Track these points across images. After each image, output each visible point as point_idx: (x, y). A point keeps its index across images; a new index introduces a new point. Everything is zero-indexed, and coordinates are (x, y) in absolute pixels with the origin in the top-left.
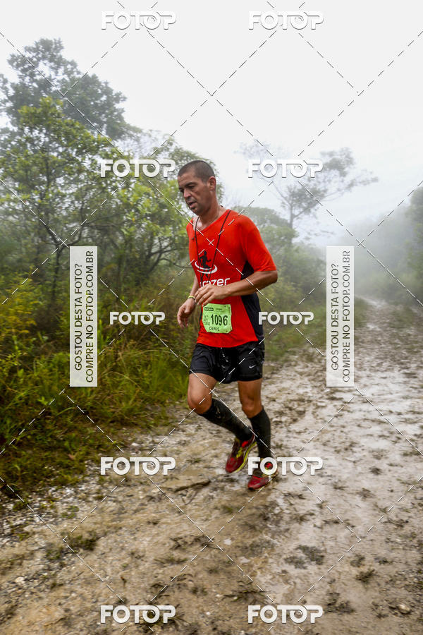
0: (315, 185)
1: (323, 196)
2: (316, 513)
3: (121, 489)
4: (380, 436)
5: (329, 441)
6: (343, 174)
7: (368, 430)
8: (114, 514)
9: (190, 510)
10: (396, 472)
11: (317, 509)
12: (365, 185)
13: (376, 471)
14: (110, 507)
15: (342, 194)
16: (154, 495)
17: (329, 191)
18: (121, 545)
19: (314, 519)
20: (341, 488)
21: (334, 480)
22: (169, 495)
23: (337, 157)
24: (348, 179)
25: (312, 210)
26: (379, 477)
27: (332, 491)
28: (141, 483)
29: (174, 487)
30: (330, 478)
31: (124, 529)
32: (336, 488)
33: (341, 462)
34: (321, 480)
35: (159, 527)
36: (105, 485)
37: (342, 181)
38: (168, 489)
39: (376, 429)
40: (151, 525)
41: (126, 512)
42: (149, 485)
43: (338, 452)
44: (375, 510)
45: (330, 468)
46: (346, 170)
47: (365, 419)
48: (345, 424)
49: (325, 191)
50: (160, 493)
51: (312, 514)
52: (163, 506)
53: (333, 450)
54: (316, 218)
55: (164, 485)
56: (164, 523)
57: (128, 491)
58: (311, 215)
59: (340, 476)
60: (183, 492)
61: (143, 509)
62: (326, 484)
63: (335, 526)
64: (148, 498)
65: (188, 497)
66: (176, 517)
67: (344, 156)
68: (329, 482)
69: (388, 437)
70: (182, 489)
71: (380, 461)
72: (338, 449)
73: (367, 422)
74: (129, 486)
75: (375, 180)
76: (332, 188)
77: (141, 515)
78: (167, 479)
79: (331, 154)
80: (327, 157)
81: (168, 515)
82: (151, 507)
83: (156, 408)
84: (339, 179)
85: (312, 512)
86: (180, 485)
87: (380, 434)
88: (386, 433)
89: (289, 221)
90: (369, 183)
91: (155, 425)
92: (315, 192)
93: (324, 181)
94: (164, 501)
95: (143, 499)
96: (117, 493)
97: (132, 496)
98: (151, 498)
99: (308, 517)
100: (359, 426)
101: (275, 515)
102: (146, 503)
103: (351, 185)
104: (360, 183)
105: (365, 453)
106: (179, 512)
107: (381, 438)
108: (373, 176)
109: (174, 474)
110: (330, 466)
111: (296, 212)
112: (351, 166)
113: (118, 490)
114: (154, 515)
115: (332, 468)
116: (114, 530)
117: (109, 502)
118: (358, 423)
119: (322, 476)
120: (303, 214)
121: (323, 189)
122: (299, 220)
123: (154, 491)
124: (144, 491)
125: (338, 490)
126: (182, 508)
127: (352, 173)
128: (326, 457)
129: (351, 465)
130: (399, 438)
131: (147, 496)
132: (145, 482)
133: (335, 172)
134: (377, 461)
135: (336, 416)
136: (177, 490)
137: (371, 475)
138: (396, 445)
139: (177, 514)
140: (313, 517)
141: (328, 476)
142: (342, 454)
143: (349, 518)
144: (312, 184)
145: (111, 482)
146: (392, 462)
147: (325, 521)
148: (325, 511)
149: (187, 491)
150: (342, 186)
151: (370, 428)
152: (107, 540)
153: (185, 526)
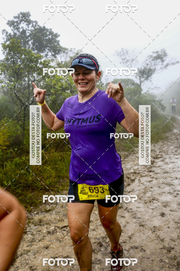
0: (150, 67)
1: (154, 71)
2: (127, 242)
3: (37, 227)
4: (169, 193)
5: (143, 197)
6: (163, 61)
7: (163, 189)
8: (29, 242)
9: (66, 240)
10: (173, 215)
11: (128, 239)
12: (173, 65)
13: (163, 215)
14: (28, 238)
15: (163, 70)
16: (51, 231)
17: (157, 70)
18: (27, 262)
19: (126, 245)
20: (143, 226)
21: (141, 220)
22: (58, 230)
23: (160, 53)
24: (165, 63)
25: (149, 78)
26: (164, 218)
27: (138, 227)
28: (47, 224)
29: (61, 226)
30: (139, 219)
31: (31, 251)
32: (140, 226)
33: (146, 209)
34: (134, 220)
35: (48, 250)
36: (30, 225)
37: (162, 64)
38: (58, 227)
39: (167, 189)
40: (45, 249)
41: (35, 241)
42: (50, 225)
43: (146, 203)
44: (157, 240)
45: (140, 213)
46: (164, 59)
47: (163, 183)
48: (153, 186)
49: (155, 69)
50: (54, 229)
51: (125, 242)
52: (53, 237)
53: (144, 202)
54: (151, 82)
55: (57, 225)
56: (51, 248)
57: (40, 228)
58: (149, 80)
59: (144, 218)
60: (65, 229)
61: (43, 239)
62: (136, 223)
63: (136, 250)
64: (47, 233)
65: (67, 232)
66: (57, 244)
67: (163, 53)
68: (138, 222)
69: (173, 193)
70: (65, 227)
71: (166, 208)
72: (146, 201)
73: (164, 185)
74: (41, 225)
75: (178, 62)
76: (158, 67)
77: (42, 243)
78: (59, 221)
79: (157, 52)
80: (155, 53)
81: (55, 242)
82: (48, 238)
83: (65, 180)
84: (161, 63)
85: (126, 241)
86: (64, 225)
87: (169, 191)
88: (172, 191)
89: (139, 84)
90: (175, 64)
91: (62, 190)
92: (150, 70)
93: (154, 65)
94: (55, 234)
95: (45, 233)
96: (34, 229)
97: (40, 231)
98: (49, 233)
99: (123, 244)
100: (159, 187)
101: (106, 243)
102: (46, 236)
103: (167, 65)
104: (171, 64)
105: (159, 204)
106: (60, 241)
107: (169, 194)
108: (177, 61)
109: (63, 218)
110: (140, 212)
111: (142, 79)
112: (166, 57)
113: (35, 228)
114: (47, 243)
115: (141, 213)
116: (26, 253)
117: (29, 235)
118: (159, 185)
119: (135, 218)
120: (145, 80)
121: (154, 68)
122: (144, 83)
123: (51, 228)
124: (47, 228)
125: (142, 227)
126: (62, 238)
127: (167, 60)
128: (139, 206)
129: (151, 211)
130: (178, 194)
131: (48, 231)
132: (49, 223)
133: (159, 60)
134: (164, 208)
135: (149, 182)
136: (62, 228)
137: (160, 217)
138: (176, 198)
139: (59, 242)
140: (126, 244)
141: (138, 218)
142: (147, 204)
143: (144, 245)
144: (148, 67)
145: (33, 223)
146: (172, 209)
147: (131, 247)
148: (132, 241)
149: (67, 228)
150: (163, 66)
151: (164, 188)
152: (22, 258)
153: (61, 250)
